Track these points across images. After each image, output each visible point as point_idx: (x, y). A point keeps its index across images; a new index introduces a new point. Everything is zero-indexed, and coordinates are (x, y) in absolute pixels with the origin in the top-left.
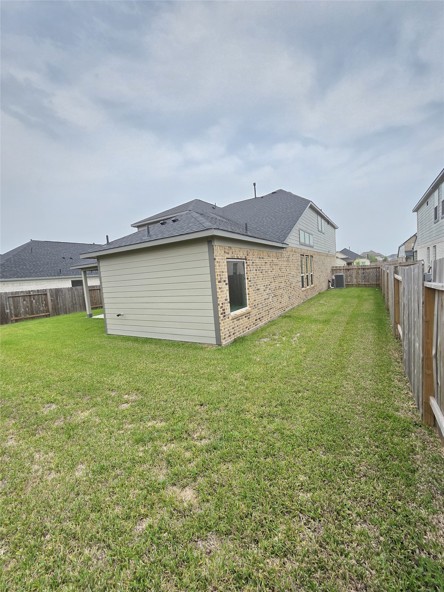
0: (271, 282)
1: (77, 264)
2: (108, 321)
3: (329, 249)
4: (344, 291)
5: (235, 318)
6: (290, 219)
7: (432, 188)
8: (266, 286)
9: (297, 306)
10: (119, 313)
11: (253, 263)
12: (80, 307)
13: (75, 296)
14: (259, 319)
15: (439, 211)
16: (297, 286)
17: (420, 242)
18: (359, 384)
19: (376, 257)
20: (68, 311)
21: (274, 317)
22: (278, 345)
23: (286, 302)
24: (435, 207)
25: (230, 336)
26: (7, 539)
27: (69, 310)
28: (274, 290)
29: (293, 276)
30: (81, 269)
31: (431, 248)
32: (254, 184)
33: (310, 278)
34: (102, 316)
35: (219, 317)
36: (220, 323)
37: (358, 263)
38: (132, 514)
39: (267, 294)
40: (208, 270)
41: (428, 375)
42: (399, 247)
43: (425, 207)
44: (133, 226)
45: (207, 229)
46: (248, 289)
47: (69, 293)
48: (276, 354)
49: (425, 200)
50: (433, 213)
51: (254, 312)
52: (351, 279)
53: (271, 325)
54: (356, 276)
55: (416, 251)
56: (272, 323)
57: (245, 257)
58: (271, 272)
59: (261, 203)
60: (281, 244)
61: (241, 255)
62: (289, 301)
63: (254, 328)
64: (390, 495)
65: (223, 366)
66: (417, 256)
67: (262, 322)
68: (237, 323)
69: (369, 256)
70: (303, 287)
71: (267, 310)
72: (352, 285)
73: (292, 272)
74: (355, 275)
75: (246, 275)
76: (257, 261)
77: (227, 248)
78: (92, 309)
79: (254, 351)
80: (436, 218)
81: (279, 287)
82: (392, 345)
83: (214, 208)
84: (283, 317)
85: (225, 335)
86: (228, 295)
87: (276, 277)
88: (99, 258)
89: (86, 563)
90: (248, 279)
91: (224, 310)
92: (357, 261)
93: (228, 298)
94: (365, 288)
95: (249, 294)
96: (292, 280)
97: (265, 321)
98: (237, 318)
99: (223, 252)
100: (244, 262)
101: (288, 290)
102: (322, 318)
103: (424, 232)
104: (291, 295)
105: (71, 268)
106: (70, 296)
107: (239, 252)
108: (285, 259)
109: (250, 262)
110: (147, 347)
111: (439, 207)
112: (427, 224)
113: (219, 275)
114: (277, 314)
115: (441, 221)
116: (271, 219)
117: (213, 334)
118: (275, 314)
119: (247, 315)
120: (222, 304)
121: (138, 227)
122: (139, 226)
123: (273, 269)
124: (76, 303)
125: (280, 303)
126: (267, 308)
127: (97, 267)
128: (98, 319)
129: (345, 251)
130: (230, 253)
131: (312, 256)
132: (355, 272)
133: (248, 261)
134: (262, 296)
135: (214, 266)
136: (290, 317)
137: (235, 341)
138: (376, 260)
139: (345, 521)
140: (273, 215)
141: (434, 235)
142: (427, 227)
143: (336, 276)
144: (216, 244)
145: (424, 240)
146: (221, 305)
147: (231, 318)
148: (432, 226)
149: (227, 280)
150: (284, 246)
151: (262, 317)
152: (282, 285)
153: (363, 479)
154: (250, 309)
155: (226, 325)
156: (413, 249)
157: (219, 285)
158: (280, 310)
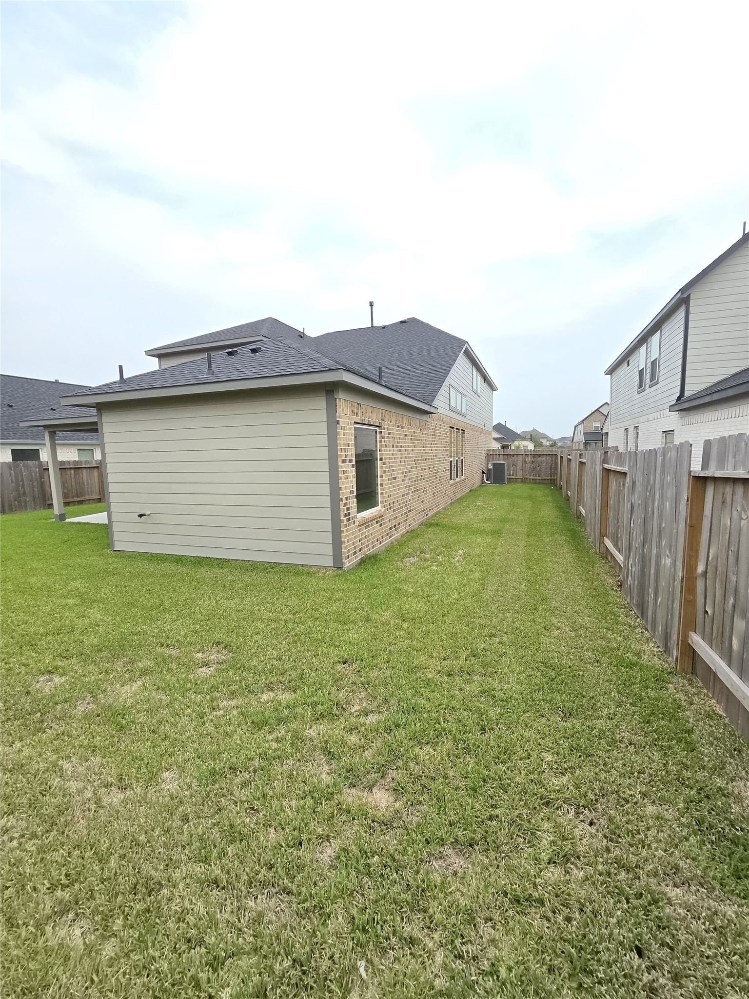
0: (411, 468)
1: (34, 418)
2: (115, 527)
3: (485, 421)
4: (506, 488)
5: (363, 524)
6: (438, 367)
7: (638, 341)
8: (405, 474)
9: (443, 509)
10: (142, 512)
11: (389, 434)
12: (34, 500)
13: (22, 480)
14: (395, 526)
15: (646, 375)
16: (444, 476)
17: (614, 419)
18: (575, 622)
19: (541, 440)
20: (7, 508)
21: (415, 524)
22: (434, 568)
23: (429, 502)
24: (640, 369)
25: (355, 553)
26: (80, 909)
27: (10, 506)
28: (415, 481)
29: (440, 461)
30: (45, 426)
31: (631, 431)
32: (371, 304)
33: (459, 464)
34: (100, 518)
35: (341, 521)
36: (341, 532)
37: (518, 447)
38: (304, 837)
39: (406, 487)
40: (324, 440)
41: (689, 601)
42: (575, 427)
43: (624, 369)
44: (151, 353)
45: (331, 369)
46: (381, 476)
47: (10, 474)
48: (436, 581)
49: (625, 358)
50: (637, 378)
51: (389, 515)
52: (515, 470)
53: (412, 537)
54: (522, 466)
55: (607, 434)
56: (413, 534)
57: (380, 423)
58: (412, 450)
59: (382, 336)
60: (429, 406)
61: (374, 419)
62: (433, 500)
63: (387, 541)
64: (672, 765)
65: (357, 601)
66: (607, 441)
67: (398, 532)
68: (365, 532)
69: (533, 436)
70: (451, 479)
71: (405, 513)
72: (516, 480)
73: (438, 453)
74: (521, 464)
75: (378, 452)
76: (395, 431)
77: (356, 405)
78: (67, 504)
79: (400, 577)
80: (640, 385)
81: (422, 476)
82: (600, 567)
83: (302, 337)
84: (425, 525)
85: (349, 551)
86: (355, 484)
87: (418, 460)
88: (102, 408)
89: (258, 919)
90: (381, 459)
91: (348, 509)
92: (516, 443)
93: (355, 489)
94: (534, 486)
95: (381, 485)
96: (438, 467)
97: (402, 530)
98: (365, 524)
99: (349, 412)
100: (376, 432)
101: (433, 482)
102: (488, 527)
103: (621, 405)
104: (436, 490)
105: (21, 424)
106: (11, 479)
107: (373, 413)
108: (430, 432)
109: (385, 433)
110: (205, 573)
111: (646, 370)
112: (627, 394)
113: (343, 451)
114: (418, 520)
115: (648, 390)
116: (405, 365)
117: (329, 550)
118: (415, 521)
119: (379, 519)
120: (347, 498)
121: (160, 356)
122: (162, 354)
123: (415, 447)
124: (24, 492)
125: (422, 502)
126: (405, 510)
127: (95, 423)
128: (79, 523)
129: (499, 428)
130: (360, 414)
131: (464, 430)
132: (521, 459)
133: (383, 431)
134: (399, 489)
135: (337, 434)
136: (437, 525)
137: (362, 562)
138: (541, 444)
139: (629, 805)
140: (407, 358)
141: (637, 411)
142: (626, 398)
143: (494, 465)
144: (342, 397)
145: (620, 417)
146: (344, 501)
147: (357, 523)
148: (634, 398)
149: (354, 459)
150: (432, 410)
151: (399, 524)
152: (426, 473)
153: (632, 749)
154: (383, 510)
155: (349, 535)
156: (602, 429)
157: (342, 467)
158: (422, 515)
